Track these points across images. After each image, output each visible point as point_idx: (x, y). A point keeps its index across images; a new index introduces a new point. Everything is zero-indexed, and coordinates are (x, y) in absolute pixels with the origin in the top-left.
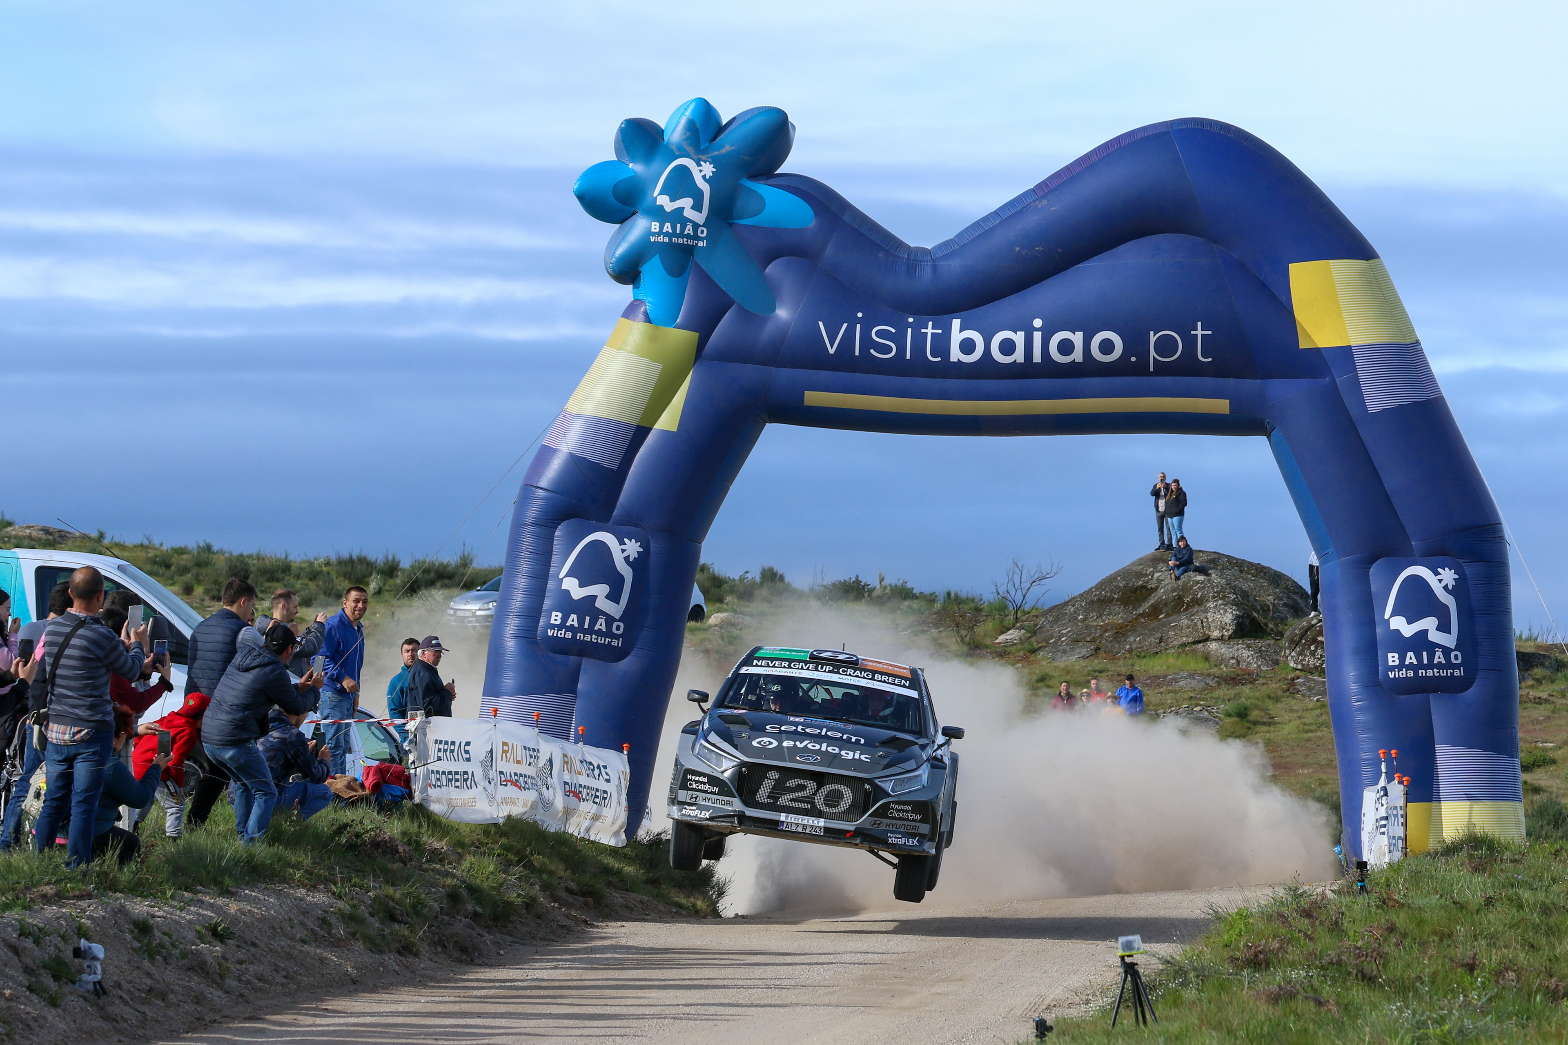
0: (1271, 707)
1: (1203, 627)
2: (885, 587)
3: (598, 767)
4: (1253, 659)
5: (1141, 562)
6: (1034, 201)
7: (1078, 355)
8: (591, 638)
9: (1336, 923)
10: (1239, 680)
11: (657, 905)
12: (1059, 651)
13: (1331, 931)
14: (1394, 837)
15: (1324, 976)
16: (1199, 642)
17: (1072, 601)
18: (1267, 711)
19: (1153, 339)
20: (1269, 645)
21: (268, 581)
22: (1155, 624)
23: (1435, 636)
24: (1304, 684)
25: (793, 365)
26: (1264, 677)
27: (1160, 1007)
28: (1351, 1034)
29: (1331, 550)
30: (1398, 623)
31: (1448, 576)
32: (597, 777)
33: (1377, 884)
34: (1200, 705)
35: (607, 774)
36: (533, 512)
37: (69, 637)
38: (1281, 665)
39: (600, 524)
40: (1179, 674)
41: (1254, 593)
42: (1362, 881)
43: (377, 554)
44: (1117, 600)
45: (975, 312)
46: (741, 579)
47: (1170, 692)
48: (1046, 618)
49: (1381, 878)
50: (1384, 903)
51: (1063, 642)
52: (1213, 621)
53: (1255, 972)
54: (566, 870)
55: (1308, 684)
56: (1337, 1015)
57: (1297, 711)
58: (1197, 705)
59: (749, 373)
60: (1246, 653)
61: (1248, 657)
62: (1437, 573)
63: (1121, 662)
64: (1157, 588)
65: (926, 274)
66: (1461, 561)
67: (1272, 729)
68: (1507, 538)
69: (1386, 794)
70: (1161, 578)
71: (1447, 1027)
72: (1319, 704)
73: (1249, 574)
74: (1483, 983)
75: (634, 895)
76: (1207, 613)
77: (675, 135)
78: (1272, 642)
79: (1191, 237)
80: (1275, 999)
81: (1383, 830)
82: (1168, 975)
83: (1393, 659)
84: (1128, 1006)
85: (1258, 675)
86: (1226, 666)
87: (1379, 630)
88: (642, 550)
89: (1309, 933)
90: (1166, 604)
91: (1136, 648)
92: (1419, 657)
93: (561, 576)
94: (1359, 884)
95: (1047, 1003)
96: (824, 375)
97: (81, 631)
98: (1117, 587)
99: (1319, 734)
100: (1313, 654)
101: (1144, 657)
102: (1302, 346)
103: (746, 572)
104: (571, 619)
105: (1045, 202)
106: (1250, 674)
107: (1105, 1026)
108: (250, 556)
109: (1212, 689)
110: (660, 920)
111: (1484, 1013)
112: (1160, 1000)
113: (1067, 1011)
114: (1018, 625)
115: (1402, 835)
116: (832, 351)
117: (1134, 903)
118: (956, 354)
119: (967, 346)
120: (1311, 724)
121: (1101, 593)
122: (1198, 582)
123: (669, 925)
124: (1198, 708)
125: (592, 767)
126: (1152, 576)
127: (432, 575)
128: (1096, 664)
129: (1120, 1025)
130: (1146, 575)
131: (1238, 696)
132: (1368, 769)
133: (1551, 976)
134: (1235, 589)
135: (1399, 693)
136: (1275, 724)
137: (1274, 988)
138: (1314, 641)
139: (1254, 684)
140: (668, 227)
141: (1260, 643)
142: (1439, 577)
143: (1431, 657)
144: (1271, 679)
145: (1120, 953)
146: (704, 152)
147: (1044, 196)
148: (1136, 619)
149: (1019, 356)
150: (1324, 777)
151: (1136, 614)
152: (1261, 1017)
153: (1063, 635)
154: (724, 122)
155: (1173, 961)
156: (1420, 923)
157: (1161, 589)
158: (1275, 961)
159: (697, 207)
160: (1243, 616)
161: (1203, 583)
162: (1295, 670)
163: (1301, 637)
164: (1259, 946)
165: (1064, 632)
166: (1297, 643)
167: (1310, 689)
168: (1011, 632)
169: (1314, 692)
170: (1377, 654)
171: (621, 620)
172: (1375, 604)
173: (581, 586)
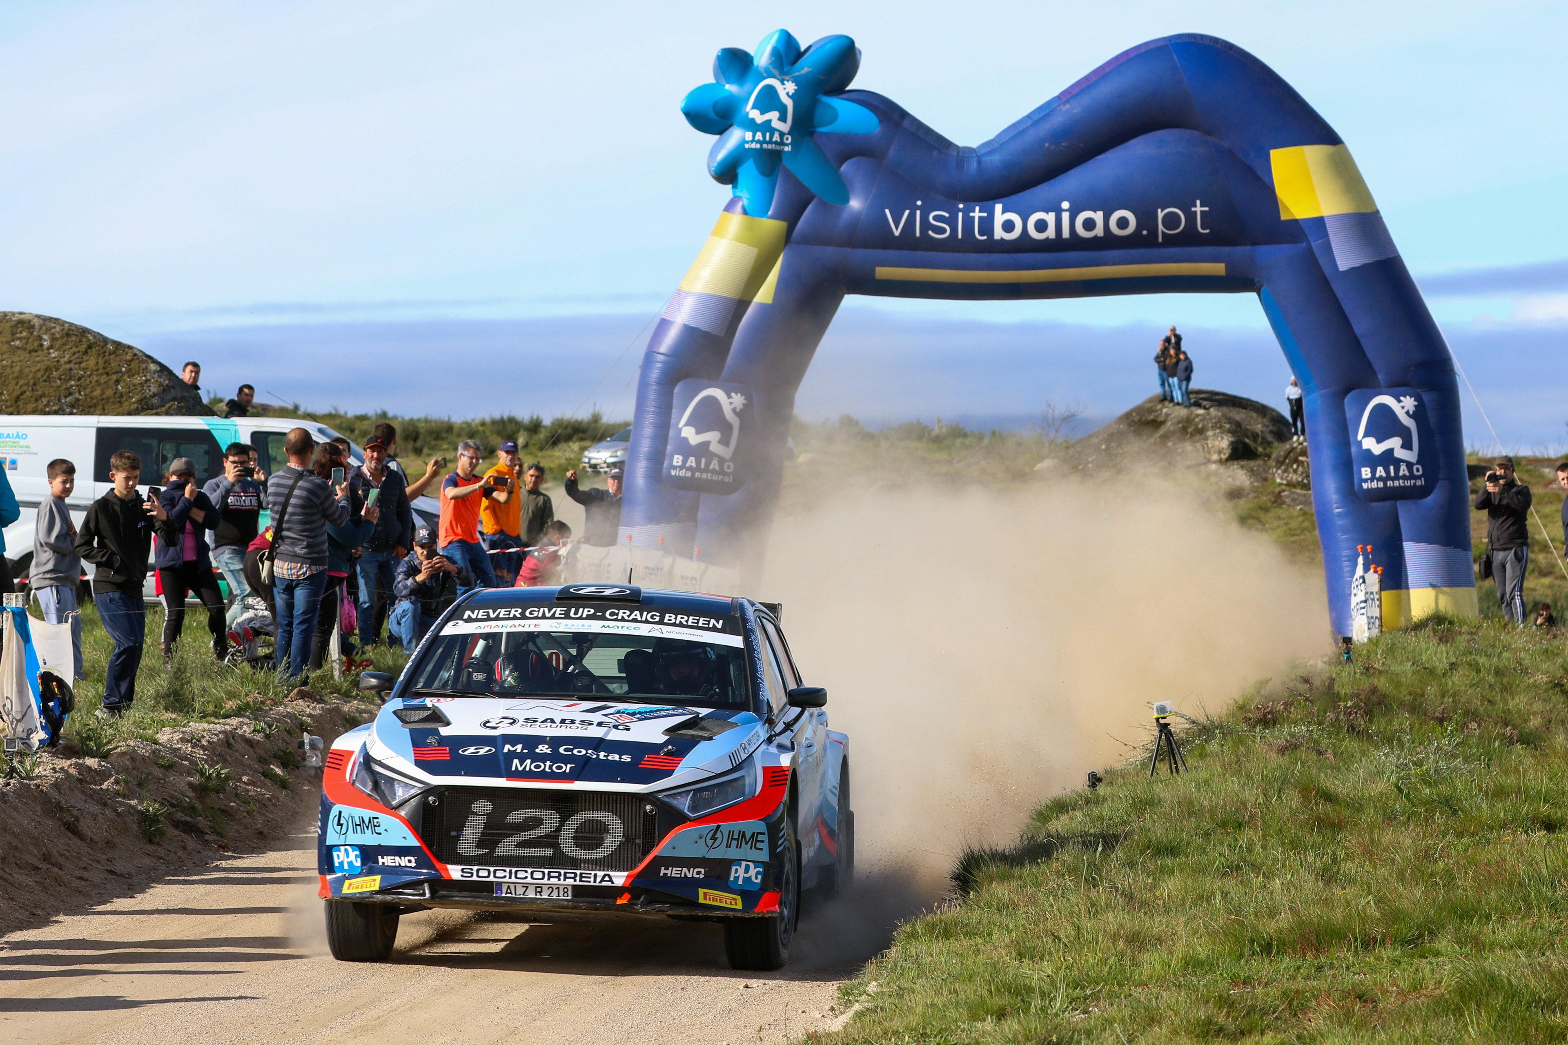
2: (942, 428)
4: (1246, 478)
5: (1151, 400)
6: (1059, 106)
7: (1099, 231)
8: (707, 476)
9: (1328, 688)
13: (1325, 694)
14: (1372, 617)
15: (1322, 731)
17: (1096, 434)
19: (1161, 214)
20: (1259, 466)
21: (435, 439)
22: (1164, 451)
23: (1399, 453)
24: (1289, 497)
25: (866, 246)
26: (1256, 492)
27: (1190, 759)
28: (1347, 775)
29: (1311, 385)
30: (1370, 444)
31: (1409, 403)
33: (1360, 655)
36: (655, 374)
37: (292, 488)
38: (1270, 481)
39: (711, 382)
41: (1245, 423)
42: (1348, 653)
43: (524, 415)
45: (1015, 198)
46: (825, 425)
48: (1075, 449)
49: (1363, 650)
50: (1367, 670)
51: (1089, 468)
52: (1213, 447)
53: (1265, 729)
55: (1292, 496)
56: (1334, 762)
57: (1284, 519)
59: (830, 253)
60: (1240, 473)
61: (1242, 476)
62: (1400, 401)
64: (1163, 423)
65: (973, 166)
66: (1419, 390)
68: (1456, 370)
69: (1364, 582)
70: (1169, 413)
71: (1424, 768)
72: (1302, 512)
74: (1452, 732)
76: (1207, 440)
77: (762, 59)
78: (1261, 463)
79: (1189, 131)
80: (1282, 751)
81: (1363, 611)
82: (1194, 732)
83: (1366, 472)
84: (1164, 758)
85: (1250, 490)
87: (1353, 450)
88: (746, 402)
92: (1387, 471)
93: (680, 426)
94: (1346, 656)
95: (1100, 759)
96: (891, 253)
97: (300, 483)
99: (1302, 537)
100: (1295, 471)
102: (1284, 217)
104: (690, 461)
105: (1068, 106)
106: (1244, 490)
107: (1145, 776)
108: (419, 420)
111: (1454, 756)
112: (1190, 753)
113: (1113, 765)
115: (1378, 615)
116: (897, 233)
118: (999, 233)
119: (1008, 226)
120: (1296, 529)
122: (1198, 415)
126: (1160, 412)
127: (569, 431)
129: (1157, 773)
130: (1156, 411)
132: (1346, 563)
133: (1507, 726)
134: (1230, 420)
135: (1372, 501)
137: (1281, 742)
138: (1296, 461)
140: (759, 137)
141: (1252, 464)
142: (1402, 404)
143: (1397, 470)
144: (1261, 493)
145: (1156, 715)
146: (787, 73)
147: (1068, 101)
148: (1149, 447)
149: (1051, 233)
151: (1149, 443)
152: (1273, 765)
153: (1090, 462)
154: (803, 49)
156: (1398, 685)
157: (1168, 422)
158: (1282, 720)
159: (783, 119)
160: (1236, 442)
161: (1203, 415)
162: (1281, 484)
163: (1286, 457)
164: (1268, 707)
165: (1090, 459)
166: (1282, 463)
167: (1294, 500)
168: (1046, 461)
169: (1297, 502)
170: (1352, 468)
171: (731, 460)
172: (1350, 428)
173: (698, 433)
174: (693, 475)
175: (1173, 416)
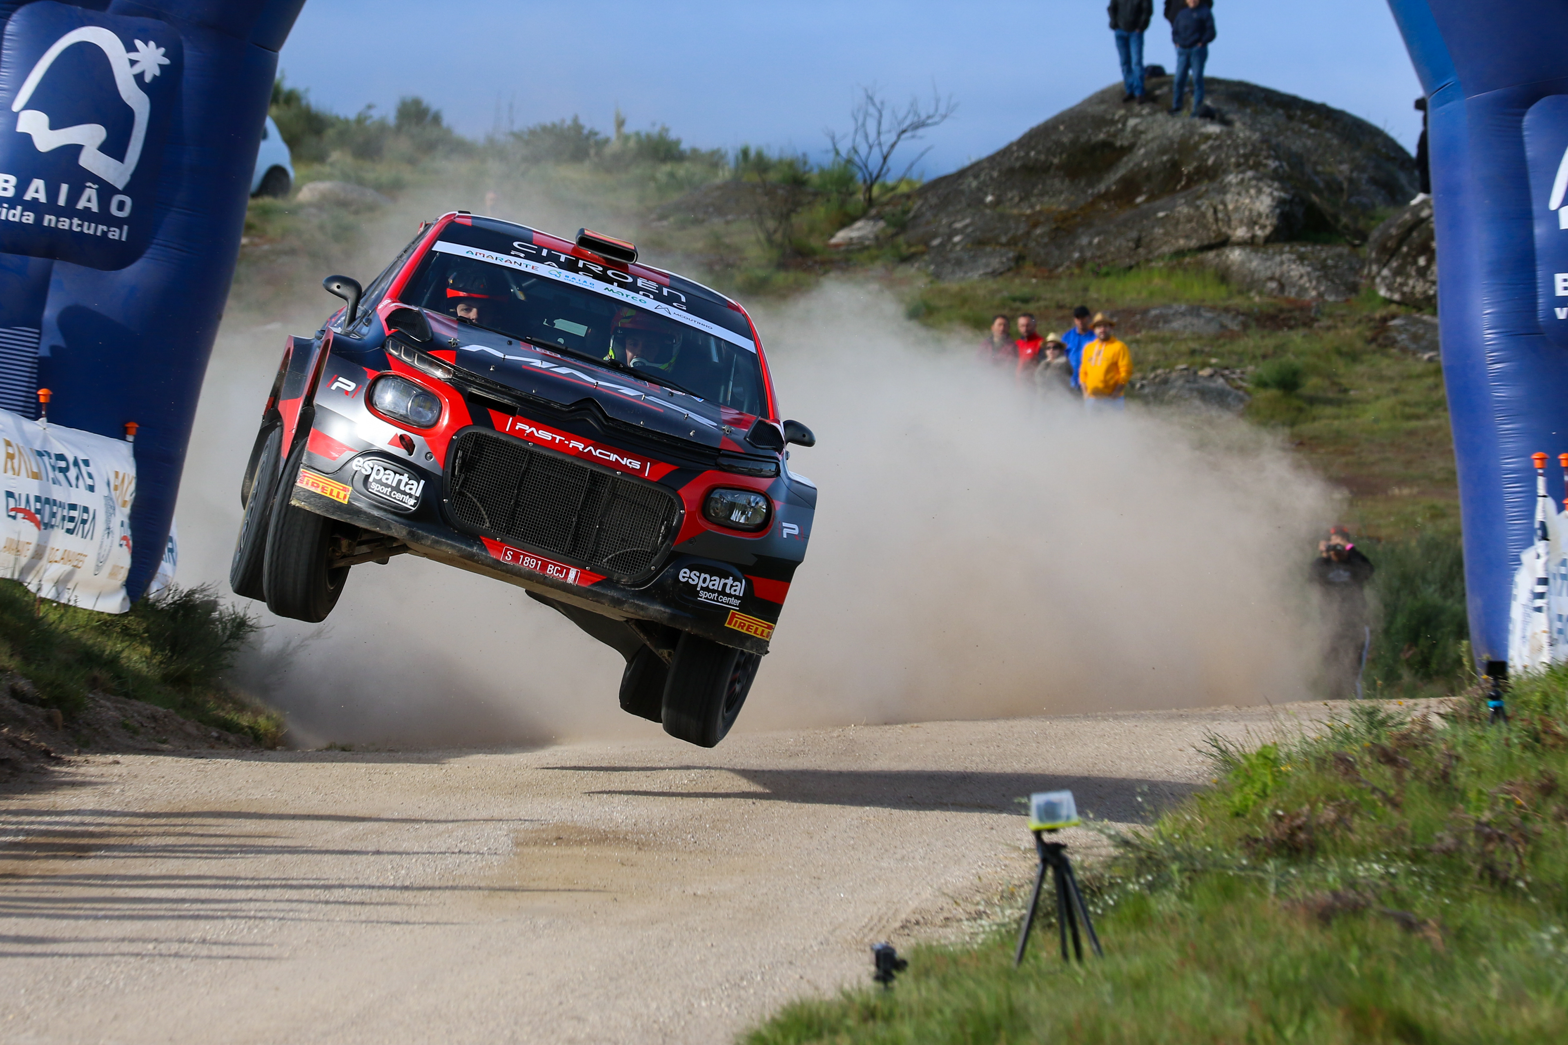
0: (1342, 370)
1: (1217, 220)
2: (627, 138)
3: (76, 463)
4: (1310, 281)
5: (1102, 97)
8: (71, 224)
9: (1445, 776)
10: (1283, 320)
11: (183, 724)
12: (948, 261)
13: (1434, 790)
15: (1420, 875)
16: (1210, 247)
17: (975, 169)
18: (1336, 380)
20: (1340, 256)
22: (1126, 214)
24: (1406, 330)
26: (1330, 316)
27: (1109, 927)
28: (1465, 982)
29: (1451, 80)
32: (73, 482)
33: (1526, 703)
34: (1210, 366)
35: (90, 476)
38: (1363, 292)
39: (91, 13)
40: (1170, 307)
41: (1314, 158)
42: (1498, 697)
44: (1059, 167)
46: (360, 120)
47: (1154, 340)
48: (926, 199)
49: (1532, 692)
50: (1537, 739)
51: (955, 244)
52: (1236, 209)
53: (1289, 865)
54: (12, 655)
55: (1413, 329)
56: (1441, 949)
57: (1391, 379)
58: (1204, 365)
60: (1296, 271)
61: (1301, 276)
63: (1063, 284)
64: (1129, 149)
67: (1344, 411)
69: (1545, 537)
70: (1141, 128)
72: (1432, 367)
73: (1304, 122)
75: (139, 704)
76: (1225, 193)
78: (1345, 250)
80: (1323, 915)
81: (1539, 602)
82: (1125, 866)
83: (1563, 283)
84: (1050, 925)
85: (1318, 311)
86: (1260, 293)
87: (1539, 230)
88: (166, 61)
89: (1392, 793)
90: (1148, 177)
91: (1093, 258)
93: (16, 107)
94: (1492, 703)
95: (904, 916)
98: (1058, 143)
99: (1432, 422)
100: (1422, 273)
101: (1107, 274)
103: (370, 107)
104: (32, 188)
106: (1304, 308)
107: (1005, 962)
109: (1233, 336)
110: (187, 751)
112: (1110, 913)
113: (941, 930)
114: (873, 212)
117: (1072, 733)
120: (1417, 404)
121: (1027, 154)
122: (1207, 137)
123: (204, 761)
124: (1206, 372)
125: (63, 464)
126: (1124, 124)
128: (1018, 286)
129: (1032, 961)
130: (1113, 122)
131: (1280, 349)
132: (1516, 487)
134: (1277, 150)
136: (1349, 402)
137: (1323, 896)
138: (1425, 248)
139: (1310, 327)
141: (1325, 253)
144: (1343, 318)
145: (1034, 823)
148: (1093, 203)
150: (1441, 502)
151: (1092, 194)
152: (1296, 949)
153: (956, 232)
155: (1138, 842)
157: (1139, 149)
158: (1329, 846)
160: (1291, 202)
161: (1218, 137)
162: (1389, 302)
163: (1401, 241)
164: (1298, 815)
165: (958, 225)
166: (1393, 253)
167: (1415, 338)
168: (859, 224)
169: (1424, 343)
170: (1534, 272)
171: (127, 190)
172: (1533, 182)
173: (54, 126)
174: (39, 220)
175: (1150, 136)
